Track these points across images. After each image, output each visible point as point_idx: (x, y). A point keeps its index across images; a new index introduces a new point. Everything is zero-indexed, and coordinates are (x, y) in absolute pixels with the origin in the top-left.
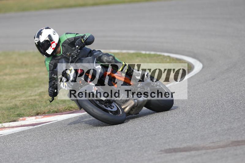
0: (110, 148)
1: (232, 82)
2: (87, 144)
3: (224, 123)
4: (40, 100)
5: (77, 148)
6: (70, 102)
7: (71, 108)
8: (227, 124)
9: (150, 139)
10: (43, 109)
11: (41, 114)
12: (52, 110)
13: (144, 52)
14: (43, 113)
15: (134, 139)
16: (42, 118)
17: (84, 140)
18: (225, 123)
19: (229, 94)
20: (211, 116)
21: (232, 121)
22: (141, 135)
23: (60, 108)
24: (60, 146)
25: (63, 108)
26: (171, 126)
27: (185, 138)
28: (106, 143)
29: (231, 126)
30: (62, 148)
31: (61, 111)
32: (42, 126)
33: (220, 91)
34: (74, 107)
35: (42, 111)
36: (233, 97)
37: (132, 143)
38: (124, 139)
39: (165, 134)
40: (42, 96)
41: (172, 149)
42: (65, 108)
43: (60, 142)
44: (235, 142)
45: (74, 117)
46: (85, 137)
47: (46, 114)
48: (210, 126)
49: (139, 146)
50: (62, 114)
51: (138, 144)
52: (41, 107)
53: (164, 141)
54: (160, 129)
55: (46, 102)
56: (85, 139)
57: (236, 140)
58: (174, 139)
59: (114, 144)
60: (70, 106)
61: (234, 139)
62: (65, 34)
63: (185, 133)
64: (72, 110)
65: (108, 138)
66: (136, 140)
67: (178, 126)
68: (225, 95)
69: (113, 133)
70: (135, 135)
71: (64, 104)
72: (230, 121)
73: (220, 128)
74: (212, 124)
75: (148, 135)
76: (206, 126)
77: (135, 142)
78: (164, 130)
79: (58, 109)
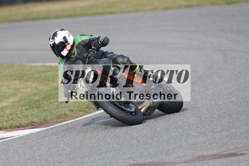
0: (74, 163)
1: (198, 96)
2: (50, 159)
3: (189, 138)
4: (2, 114)
5: (40, 164)
6: (33, 117)
7: (34, 122)
8: (193, 138)
9: (114, 154)
10: (5, 124)
11: (3, 129)
12: (14, 125)
14: (5, 128)
15: (98, 154)
16: (4, 133)
17: (47, 156)
18: (191, 137)
19: (195, 108)
20: (176, 130)
21: (197, 136)
22: (104, 151)
23: (22, 123)
24: (22, 162)
25: (25, 123)
26: (136, 141)
27: (150, 153)
28: (69, 159)
29: (197, 141)
30: (24, 163)
31: (23, 126)
32: (4, 141)
33: (185, 105)
34: (37, 122)
35: (4, 126)
36: (198, 111)
37: (95, 158)
38: (87, 154)
39: (130, 149)
40: (4, 111)
41: (137, 164)
42: (27, 123)
43: (22, 157)
44: (201, 156)
45: (37, 132)
46: (48, 153)
47: (8, 130)
48: (176, 141)
49: (103, 162)
50: (25, 129)
51: (102, 159)
52: (3, 122)
53: (128, 156)
54: (124, 144)
55: (7, 116)
56: (48, 154)
57: (201, 155)
58: (138, 154)
59: (77, 160)
60: (32, 121)
61: (200, 154)
62: (79, 35)
63: (149, 148)
64: (34, 125)
65: (71, 153)
66: (99, 156)
67: (142, 141)
68: (191, 109)
69: (76, 148)
70: (99, 150)
71: (26, 119)
72: (196, 135)
73: (185, 143)
74: (177, 138)
75: (112, 150)
76: (171, 141)
77: (99, 157)
78: (128, 145)
79: (20, 124)
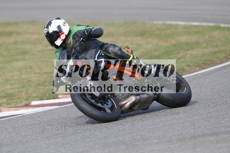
13: (222, 25)
62: (76, 26)
